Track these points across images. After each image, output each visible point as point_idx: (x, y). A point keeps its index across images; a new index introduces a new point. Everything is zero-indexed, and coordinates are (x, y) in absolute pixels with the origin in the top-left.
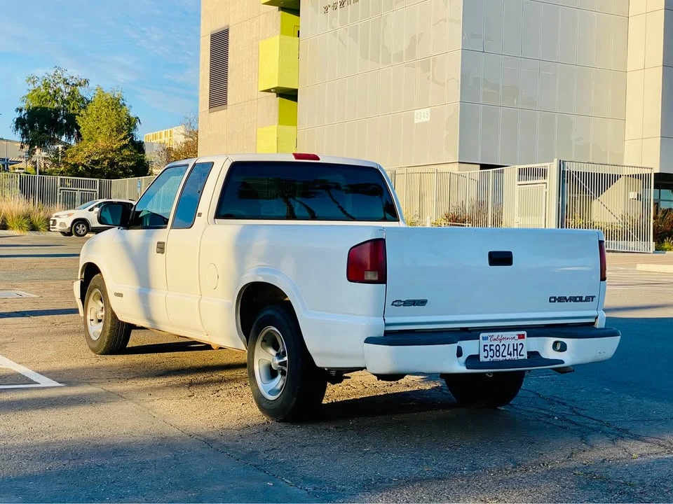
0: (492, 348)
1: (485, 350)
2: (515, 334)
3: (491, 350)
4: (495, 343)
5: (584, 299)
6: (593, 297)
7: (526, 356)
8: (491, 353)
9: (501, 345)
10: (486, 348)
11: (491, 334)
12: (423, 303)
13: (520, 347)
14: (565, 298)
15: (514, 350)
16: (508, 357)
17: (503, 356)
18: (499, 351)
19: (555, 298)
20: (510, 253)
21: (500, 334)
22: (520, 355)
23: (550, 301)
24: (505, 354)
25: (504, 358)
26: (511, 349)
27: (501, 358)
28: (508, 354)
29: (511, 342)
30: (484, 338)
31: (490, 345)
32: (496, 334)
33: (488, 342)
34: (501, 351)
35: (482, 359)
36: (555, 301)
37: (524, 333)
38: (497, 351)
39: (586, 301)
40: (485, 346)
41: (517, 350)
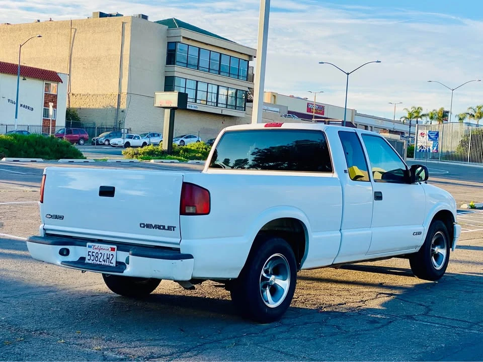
0: (93, 254)
1: (89, 255)
2: (109, 246)
3: (92, 255)
4: (96, 251)
5: (166, 228)
6: (173, 228)
7: (114, 265)
8: (92, 258)
9: (99, 253)
11: (94, 244)
12: (61, 218)
13: (111, 257)
14: (151, 225)
15: (107, 258)
16: (103, 263)
17: (100, 261)
19: (143, 224)
20: (114, 188)
21: (100, 245)
22: (111, 263)
24: (101, 260)
25: (101, 263)
26: (105, 258)
27: (98, 262)
28: (103, 260)
29: (106, 252)
30: (89, 247)
31: (93, 252)
32: (97, 245)
33: (91, 250)
34: (99, 257)
35: (87, 261)
36: (144, 227)
37: (115, 247)
38: (96, 257)
39: (168, 230)
40: (89, 252)
41: (109, 258)
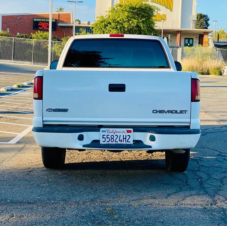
0: (108, 136)
1: (103, 138)
2: (125, 130)
3: (107, 138)
4: (111, 134)
5: (178, 112)
6: (185, 111)
7: (132, 143)
8: (108, 140)
9: (114, 135)
10: (104, 136)
11: (108, 129)
12: (65, 110)
13: (128, 137)
14: (164, 111)
15: (124, 139)
16: (119, 143)
17: (115, 142)
18: (113, 139)
19: (156, 110)
20: (124, 85)
21: (114, 129)
22: (128, 142)
23: (153, 112)
24: (117, 140)
25: (117, 143)
26: (122, 138)
27: (114, 143)
28: (119, 141)
29: (122, 134)
30: (102, 131)
31: (107, 135)
32: (111, 130)
33: (106, 134)
34: (115, 139)
35: (101, 142)
36: (156, 113)
37: (132, 130)
38: (112, 138)
39: (180, 113)
40: (103, 135)
41: (126, 139)
